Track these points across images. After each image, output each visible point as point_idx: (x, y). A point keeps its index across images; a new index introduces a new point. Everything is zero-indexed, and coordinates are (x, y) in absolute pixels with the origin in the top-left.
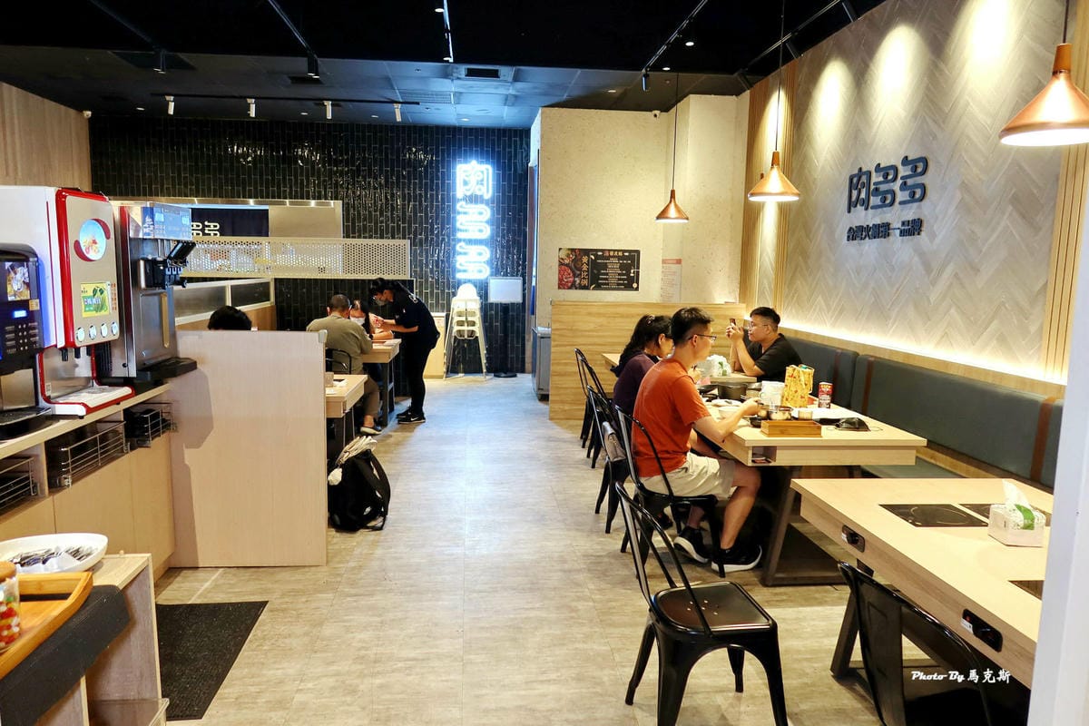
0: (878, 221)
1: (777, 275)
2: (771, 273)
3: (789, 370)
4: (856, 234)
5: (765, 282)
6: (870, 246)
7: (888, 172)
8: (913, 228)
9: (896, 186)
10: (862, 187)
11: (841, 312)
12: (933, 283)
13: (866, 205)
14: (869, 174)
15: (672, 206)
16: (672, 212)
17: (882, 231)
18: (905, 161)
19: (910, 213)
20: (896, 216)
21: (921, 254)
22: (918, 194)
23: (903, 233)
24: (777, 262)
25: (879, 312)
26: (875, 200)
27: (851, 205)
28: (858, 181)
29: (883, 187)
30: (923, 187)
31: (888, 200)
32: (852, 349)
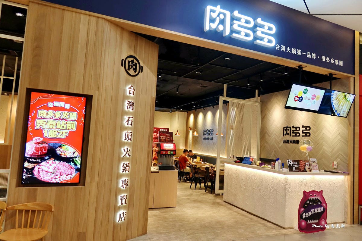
0: (207, 137)
1: (192, 144)
2: (191, 144)
3: (197, 157)
4: (205, 139)
5: (190, 145)
6: (207, 141)
7: (209, 130)
8: (212, 139)
9: (210, 133)
10: (205, 132)
11: (203, 150)
12: (215, 146)
13: (206, 134)
14: (206, 130)
15: (178, 133)
16: (178, 134)
17: (208, 139)
18: (211, 129)
19: (211, 137)
20: (210, 137)
21: (213, 142)
22: (212, 134)
23: (211, 139)
24: (192, 141)
25: (208, 150)
26: (207, 134)
27: (204, 134)
28: (205, 131)
29: (208, 133)
30: (213, 133)
31: (209, 135)
32: (204, 156)
